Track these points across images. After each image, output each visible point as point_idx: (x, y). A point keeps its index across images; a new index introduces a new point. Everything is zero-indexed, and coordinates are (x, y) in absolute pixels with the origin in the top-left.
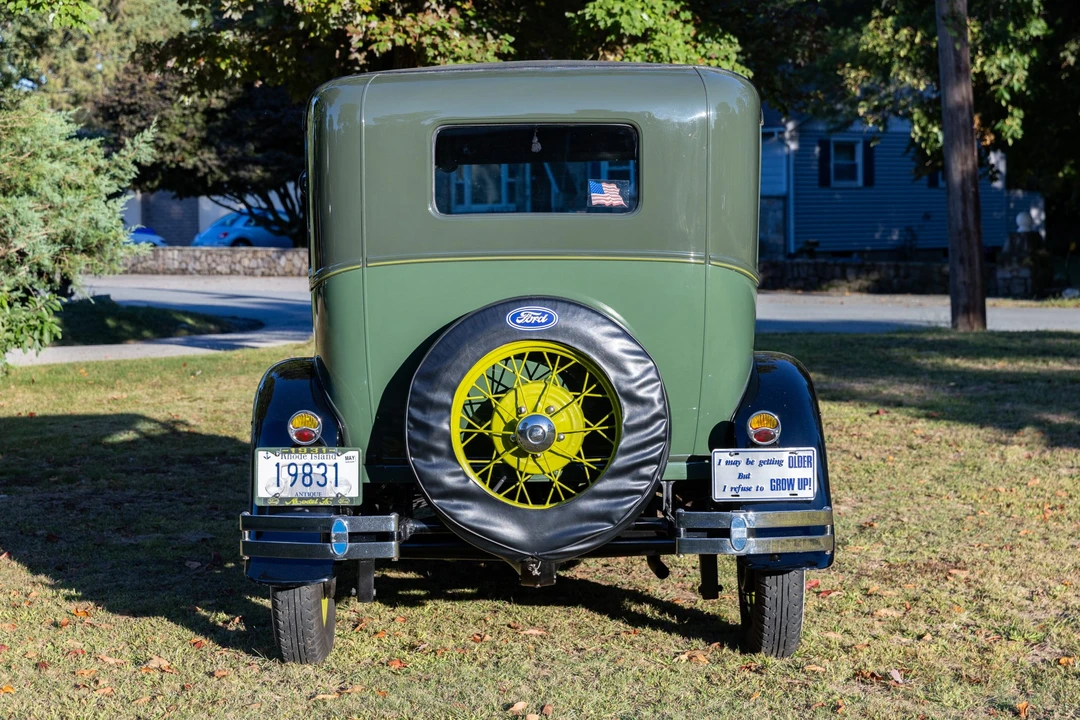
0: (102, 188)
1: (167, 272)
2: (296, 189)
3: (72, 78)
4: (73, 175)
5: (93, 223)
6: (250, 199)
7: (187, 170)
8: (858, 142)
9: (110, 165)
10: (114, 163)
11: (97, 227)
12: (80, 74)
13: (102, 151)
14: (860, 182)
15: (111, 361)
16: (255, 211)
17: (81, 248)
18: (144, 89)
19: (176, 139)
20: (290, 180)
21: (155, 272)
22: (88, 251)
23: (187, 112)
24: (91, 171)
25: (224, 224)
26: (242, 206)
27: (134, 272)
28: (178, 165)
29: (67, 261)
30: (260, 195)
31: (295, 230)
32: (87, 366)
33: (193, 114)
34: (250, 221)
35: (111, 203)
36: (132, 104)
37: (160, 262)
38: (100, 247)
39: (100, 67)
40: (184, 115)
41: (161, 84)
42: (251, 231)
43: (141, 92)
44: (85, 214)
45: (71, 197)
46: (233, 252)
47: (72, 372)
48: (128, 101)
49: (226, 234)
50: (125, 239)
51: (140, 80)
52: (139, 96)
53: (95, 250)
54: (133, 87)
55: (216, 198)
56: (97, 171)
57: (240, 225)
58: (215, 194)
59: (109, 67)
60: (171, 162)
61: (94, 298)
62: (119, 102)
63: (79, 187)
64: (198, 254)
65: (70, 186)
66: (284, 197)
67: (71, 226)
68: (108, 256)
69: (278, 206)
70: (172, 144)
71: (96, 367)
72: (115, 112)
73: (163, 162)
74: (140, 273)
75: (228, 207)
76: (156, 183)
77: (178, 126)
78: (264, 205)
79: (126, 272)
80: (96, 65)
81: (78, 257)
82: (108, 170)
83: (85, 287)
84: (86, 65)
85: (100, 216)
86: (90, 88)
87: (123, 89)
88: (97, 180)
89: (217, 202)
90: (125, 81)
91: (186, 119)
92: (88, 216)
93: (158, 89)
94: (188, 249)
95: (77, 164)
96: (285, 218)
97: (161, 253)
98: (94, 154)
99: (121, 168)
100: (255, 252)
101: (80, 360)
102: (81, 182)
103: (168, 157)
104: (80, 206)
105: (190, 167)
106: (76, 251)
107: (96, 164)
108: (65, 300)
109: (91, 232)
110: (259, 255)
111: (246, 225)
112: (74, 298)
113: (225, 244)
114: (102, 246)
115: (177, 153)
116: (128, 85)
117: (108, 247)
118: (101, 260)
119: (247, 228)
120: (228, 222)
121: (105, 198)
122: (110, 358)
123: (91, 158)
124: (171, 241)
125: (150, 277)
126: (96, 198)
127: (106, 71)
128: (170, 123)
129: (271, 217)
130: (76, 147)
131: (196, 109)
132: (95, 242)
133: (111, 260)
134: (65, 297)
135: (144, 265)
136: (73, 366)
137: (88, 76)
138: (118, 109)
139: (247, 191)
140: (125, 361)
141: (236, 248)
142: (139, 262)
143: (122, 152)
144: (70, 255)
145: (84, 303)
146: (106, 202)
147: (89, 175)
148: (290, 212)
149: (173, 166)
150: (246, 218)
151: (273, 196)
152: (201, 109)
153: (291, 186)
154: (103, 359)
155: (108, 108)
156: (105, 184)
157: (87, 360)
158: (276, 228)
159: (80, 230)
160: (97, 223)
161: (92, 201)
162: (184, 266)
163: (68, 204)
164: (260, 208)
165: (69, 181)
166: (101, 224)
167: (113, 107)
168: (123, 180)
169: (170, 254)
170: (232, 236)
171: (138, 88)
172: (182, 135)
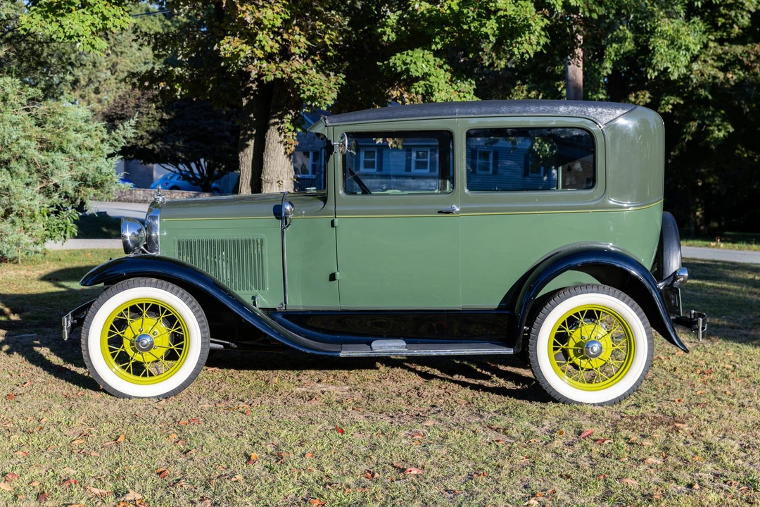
0: (105, 150)
1: (136, 201)
2: (204, 162)
3: (92, 102)
4: (89, 142)
5: (99, 170)
6: (181, 166)
7: (149, 150)
8: (490, 152)
9: (110, 138)
10: (112, 137)
11: (100, 173)
12: (96, 100)
13: (105, 131)
14: (491, 172)
15: (106, 249)
16: (183, 172)
17: (91, 184)
18: (129, 107)
19: (144, 133)
20: (202, 157)
21: (130, 201)
22: (96, 186)
23: (150, 120)
24: (99, 140)
25: (166, 179)
26: (176, 170)
27: (119, 201)
28: (144, 147)
29: (83, 191)
30: (186, 165)
31: (203, 183)
32: (92, 252)
33: (153, 121)
34: (180, 177)
35: (109, 159)
36: (122, 114)
37: (133, 196)
38: (102, 184)
39: (106, 97)
40: (149, 121)
41: (137, 105)
42: (180, 183)
43: (127, 108)
44: (93, 165)
45: (86, 154)
46: (172, 193)
47: (83, 255)
48: (120, 113)
49: (167, 184)
50: (117, 180)
51: (126, 102)
52: (126, 110)
53: (99, 185)
54: (123, 105)
55: (163, 165)
56: (102, 141)
57: (174, 179)
58: (163, 163)
59: (111, 97)
60: (141, 145)
61: (98, 213)
62: (115, 113)
63: (91, 150)
64: (153, 193)
65: (86, 149)
66: (198, 166)
67: (86, 171)
68: (107, 190)
69: (195, 171)
70: (142, 136)
71: (97, 252)
72: (113, 118)
73: (137, 145)
74: (122, 201)
75: (169, 170)
76: (133, 156)
77: (145, 127)
78: (188, 170)
79: (115, 200)
80: (103, 96)
81: (89, 189)
82: (108, 141)
83: (93, 207)
84: (99, 96)
85: (103, 166)
86: (100, 107)
87: (118, 106)
88: (102, 146)
89: (164, 167)
90: (119, 103)
91: (150, 124)
92: (96, 166)
93: (136, 108)
94: (148, 190)
95: (91, 136)
96: (199, 177)
97: (134, 191)
98: (101, 131)
99: (116, 140)
100: (183, 193)
101: (88, 248)
102: (93, 146)
103: (140, 143)
104: (92, 160)
105: (151, 148)
106: (89, 186)
107: (102, 137)
108: (81, 214)
109: (97, 175)
110: (185, 195)
111: (178, 179)
112: (87, 213)
113: (166, 189)
114: (103, 183)
115: (144, 140)
116: (120, 104)
117: (106, 184)
118: (102, 192)
119: (178, 181)
120: (169, 177)
121: (106, 156)
122: (105, 247)
123: (99, 133)
124: (139, 185)
125: (127, 204)
126: (101, 156)
127: (109, 99)
128: (141, 125)
129: (191, 176)
130: (91, 127)
131: (155, 118)
132: (100, 181)
133: (108, 192)
134: (81, 212)
135: (125, 197)
136: (83, 251)
137: (100, 101)
138: (115, 117)
139: (179, 162)
140: (114, 250)
141: (172, 191)
142: (122, 196)
143: (117, 131)
144: (84, 188)
145: (92, 215)
146: (106, 159)
147: (97, 143)
148: (201, 174)
149: (142, 147)
150: (178, 176)
151: (193, 165)
152: (158, 119)
153: (202, 160)
154: (101, 248)
155: (109, 116)
156: (107, 149)
157: (92, 248)
158: (194, 182)
159: (91, 173)
160: (101, 170)
161: (99, 158)
162: (145, 199)
163: (85, 158)
164: (186, 171)
165: (86, 146)
166: (103, 171)
167: (112, 116)
168: (116, 147)
169: (138, 192)
170: (170, 185)
171: (125, 106)
172: (147, 132)
